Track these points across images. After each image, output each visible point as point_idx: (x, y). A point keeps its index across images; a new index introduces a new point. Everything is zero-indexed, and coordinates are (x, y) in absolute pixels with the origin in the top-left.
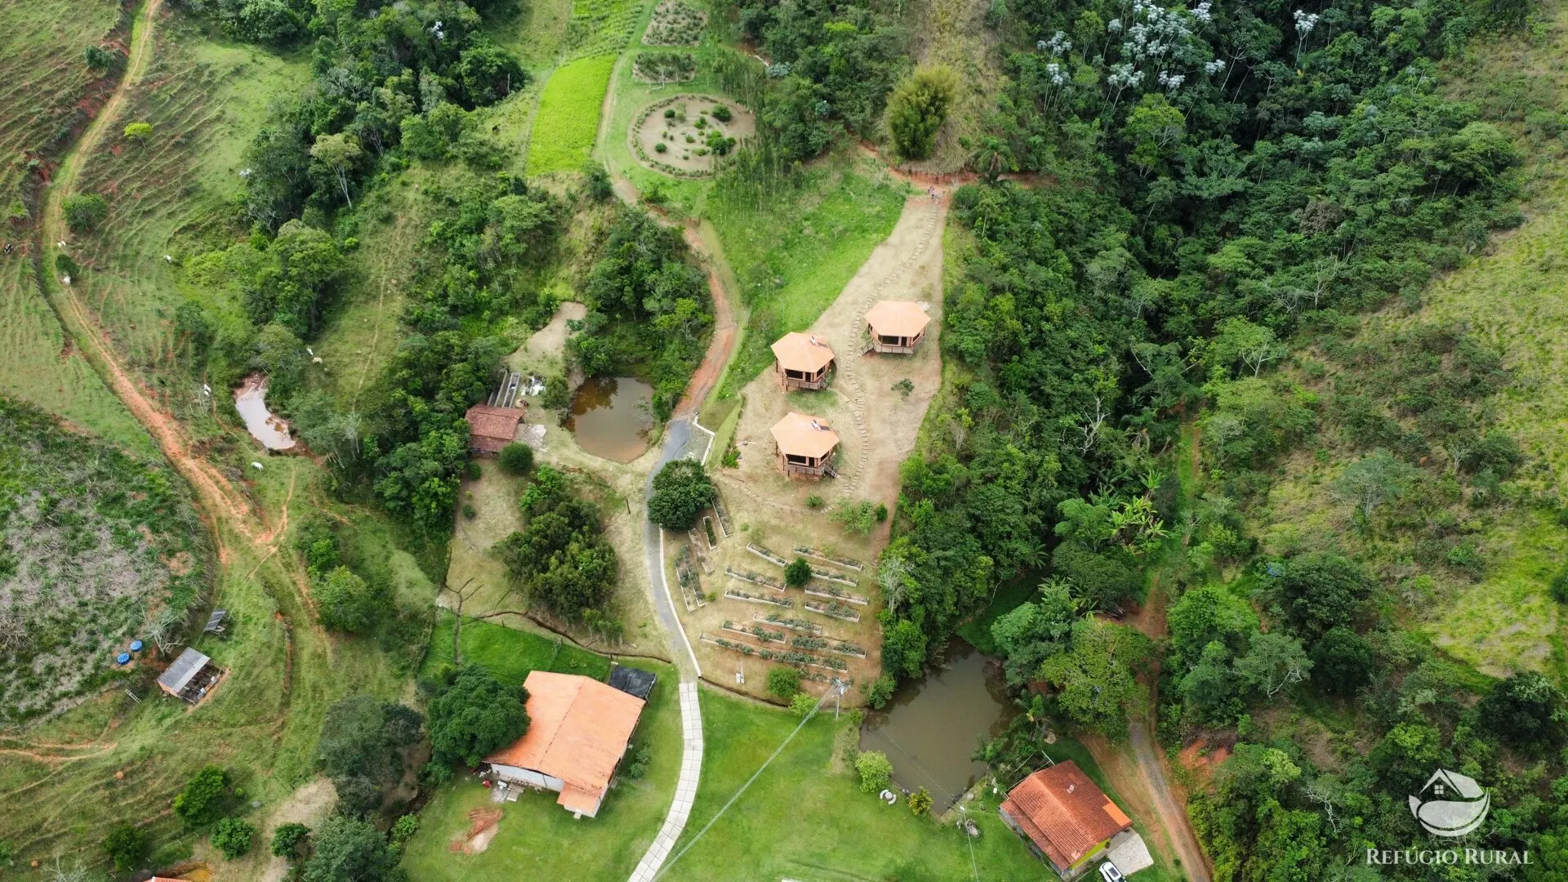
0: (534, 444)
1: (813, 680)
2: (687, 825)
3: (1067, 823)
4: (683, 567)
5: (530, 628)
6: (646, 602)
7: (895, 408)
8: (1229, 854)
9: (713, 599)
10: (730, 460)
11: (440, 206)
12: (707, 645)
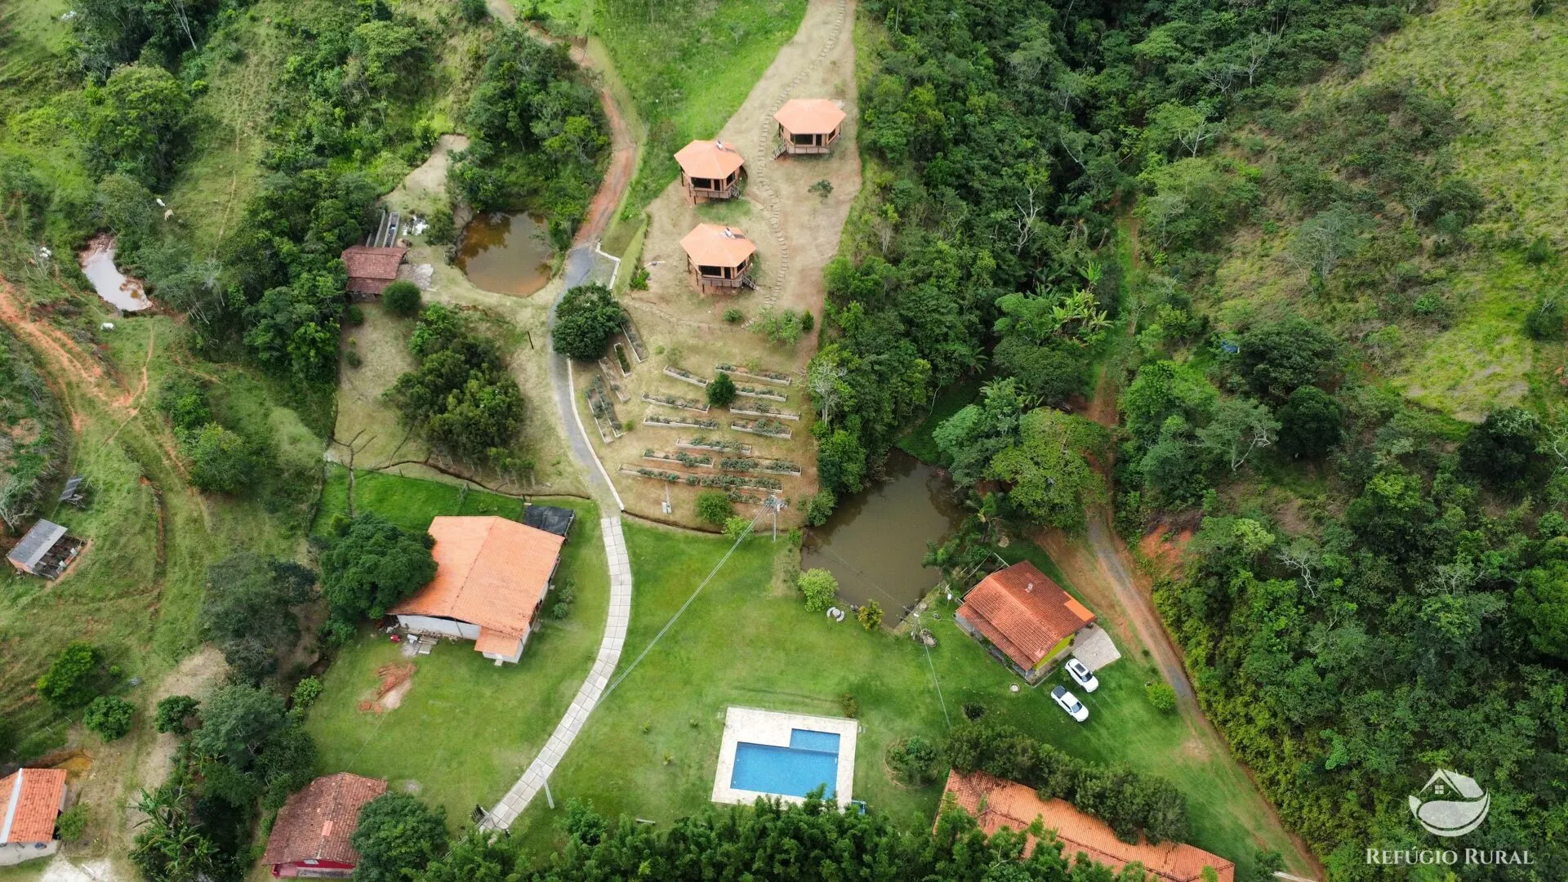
0: (420, 284)
1: (746, 502)
2: (620, 661)
3: (1028, 623)
4: (597, 398)
5: (431, 476)
6: (558, 438)
7: (814, 212)
8: (1200, 638)
9: (630, 428)
10: (639, 282)
11: (296, 41)
12: (628, 476)
